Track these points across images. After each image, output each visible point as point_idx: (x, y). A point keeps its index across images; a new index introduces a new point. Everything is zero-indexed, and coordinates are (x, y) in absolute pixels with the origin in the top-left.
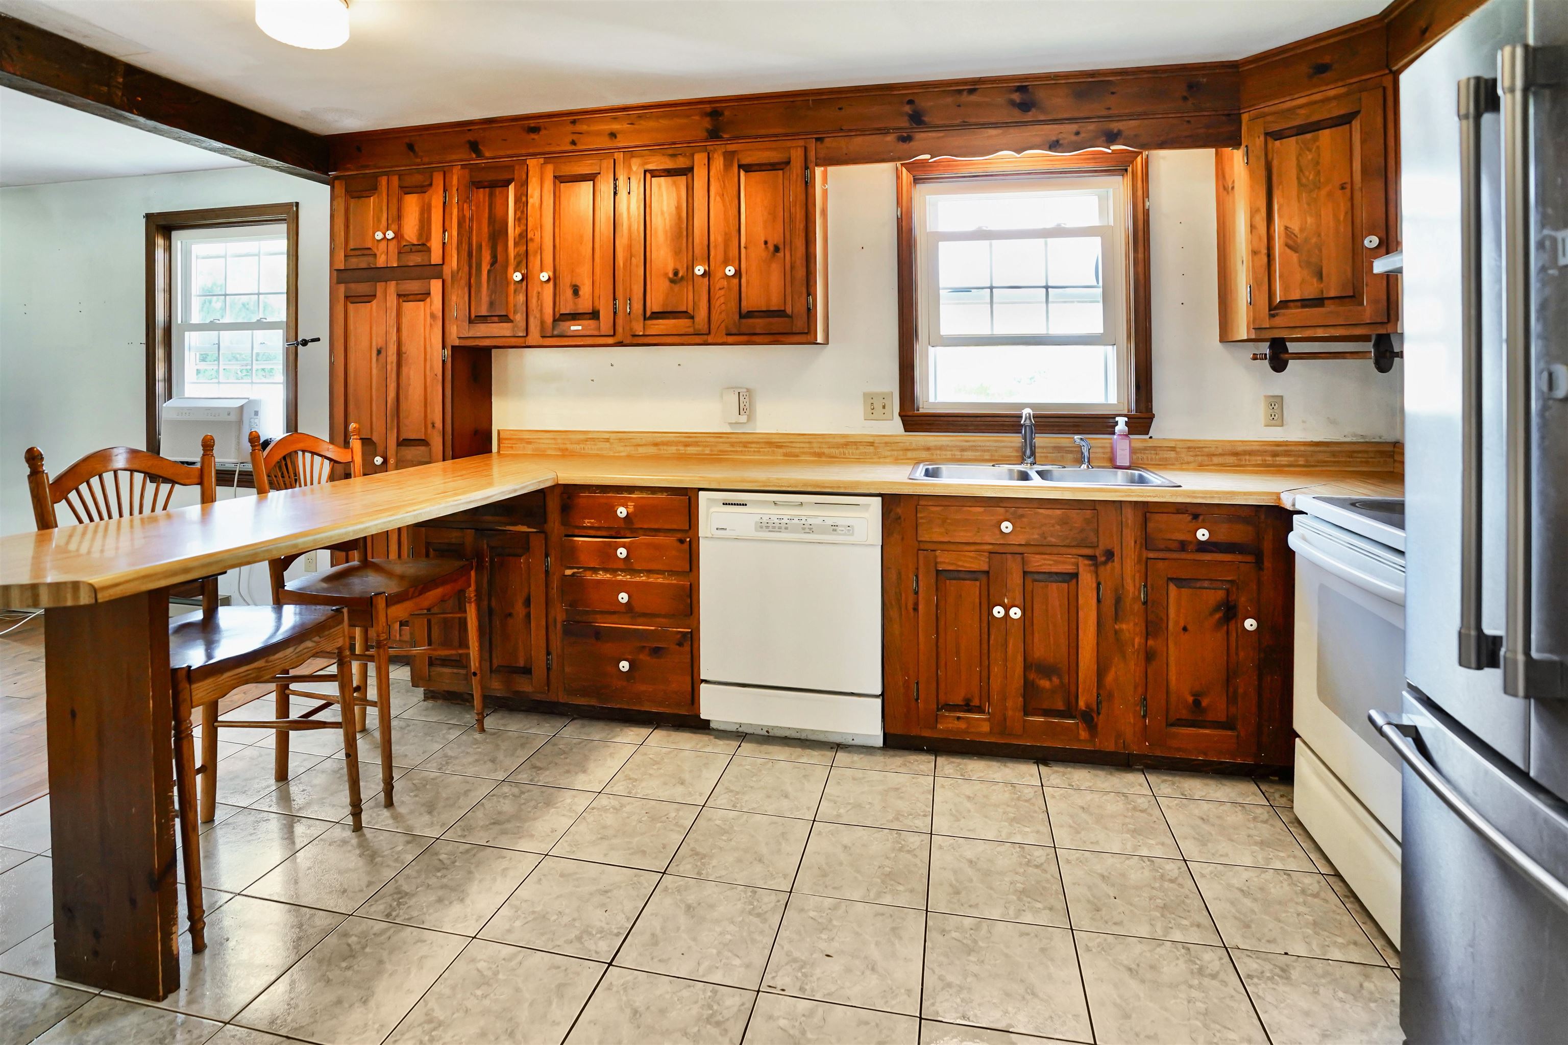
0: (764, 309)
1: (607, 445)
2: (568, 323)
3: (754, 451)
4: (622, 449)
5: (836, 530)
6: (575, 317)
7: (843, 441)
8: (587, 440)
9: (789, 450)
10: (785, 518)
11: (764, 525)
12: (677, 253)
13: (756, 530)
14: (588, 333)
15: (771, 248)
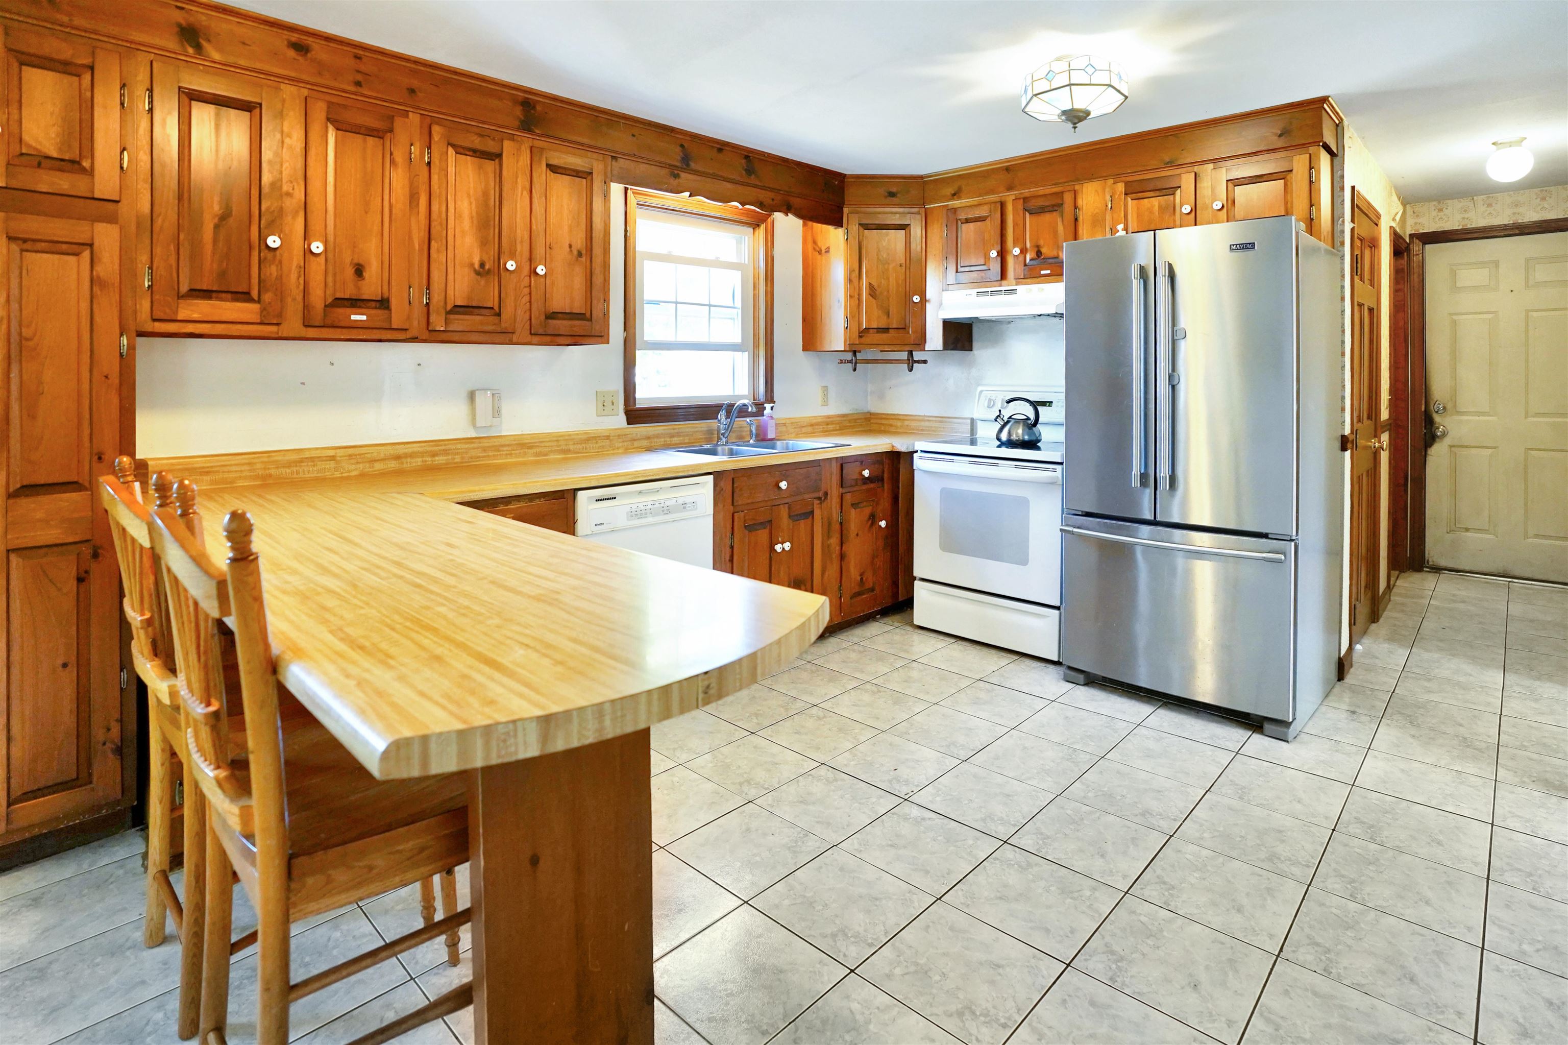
0: (567, 311)
1: (332, 464)
2: (348, 310)
3: (507, 454)
4: (353, 467)
5: (684, 508)
6: (356, 303)
7: (585, 436)
8: (301, 461)
9: (538, 450)
10: (649, 503)
11: (634, 513)
12: (484, 243)
13: (628, 520)
14: (377, 325)
15: (575, 253)
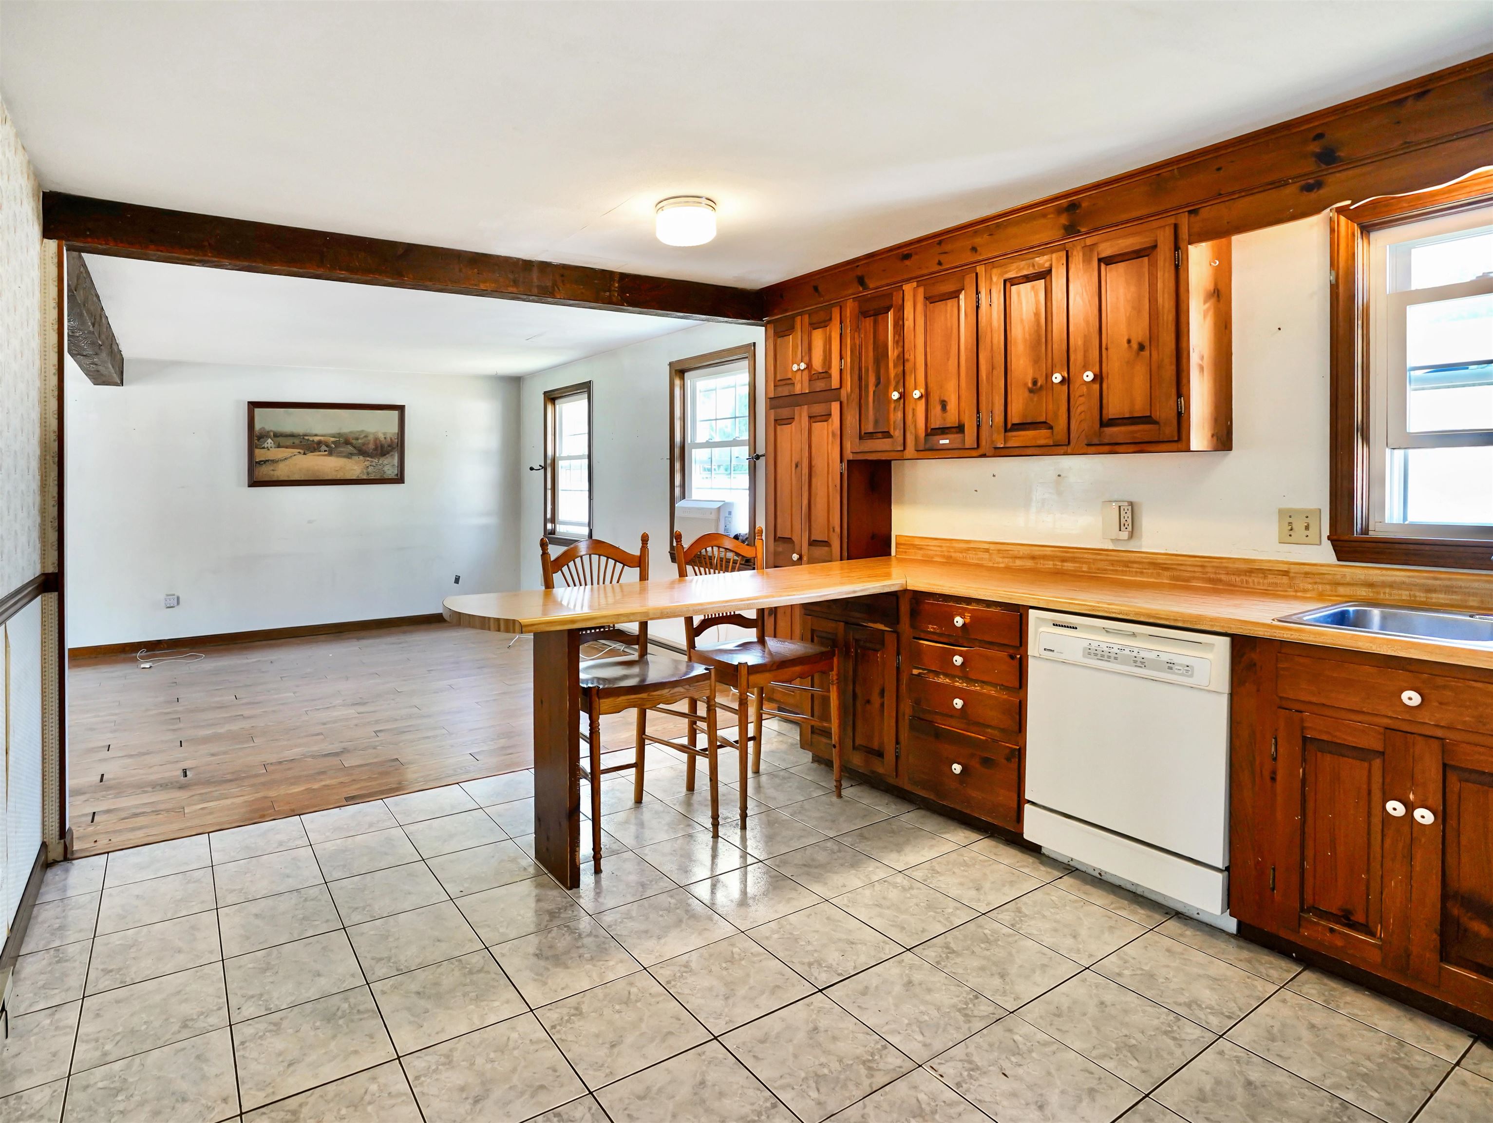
0: (1127, 416)
1: (986, 556)
2: (936, 438)
3: (1136, 572)
4: (1001, 560)
5: (1171, 668)
6: (943, 431)
7: (1243, 566)
8: (968, 549)
9: (1176, 573)
10: (1116, 647)
11: (1093, 651)
12: (1036, 361)
13: (1084, 656)
14: (954, 446)
15: (1135, 346)
